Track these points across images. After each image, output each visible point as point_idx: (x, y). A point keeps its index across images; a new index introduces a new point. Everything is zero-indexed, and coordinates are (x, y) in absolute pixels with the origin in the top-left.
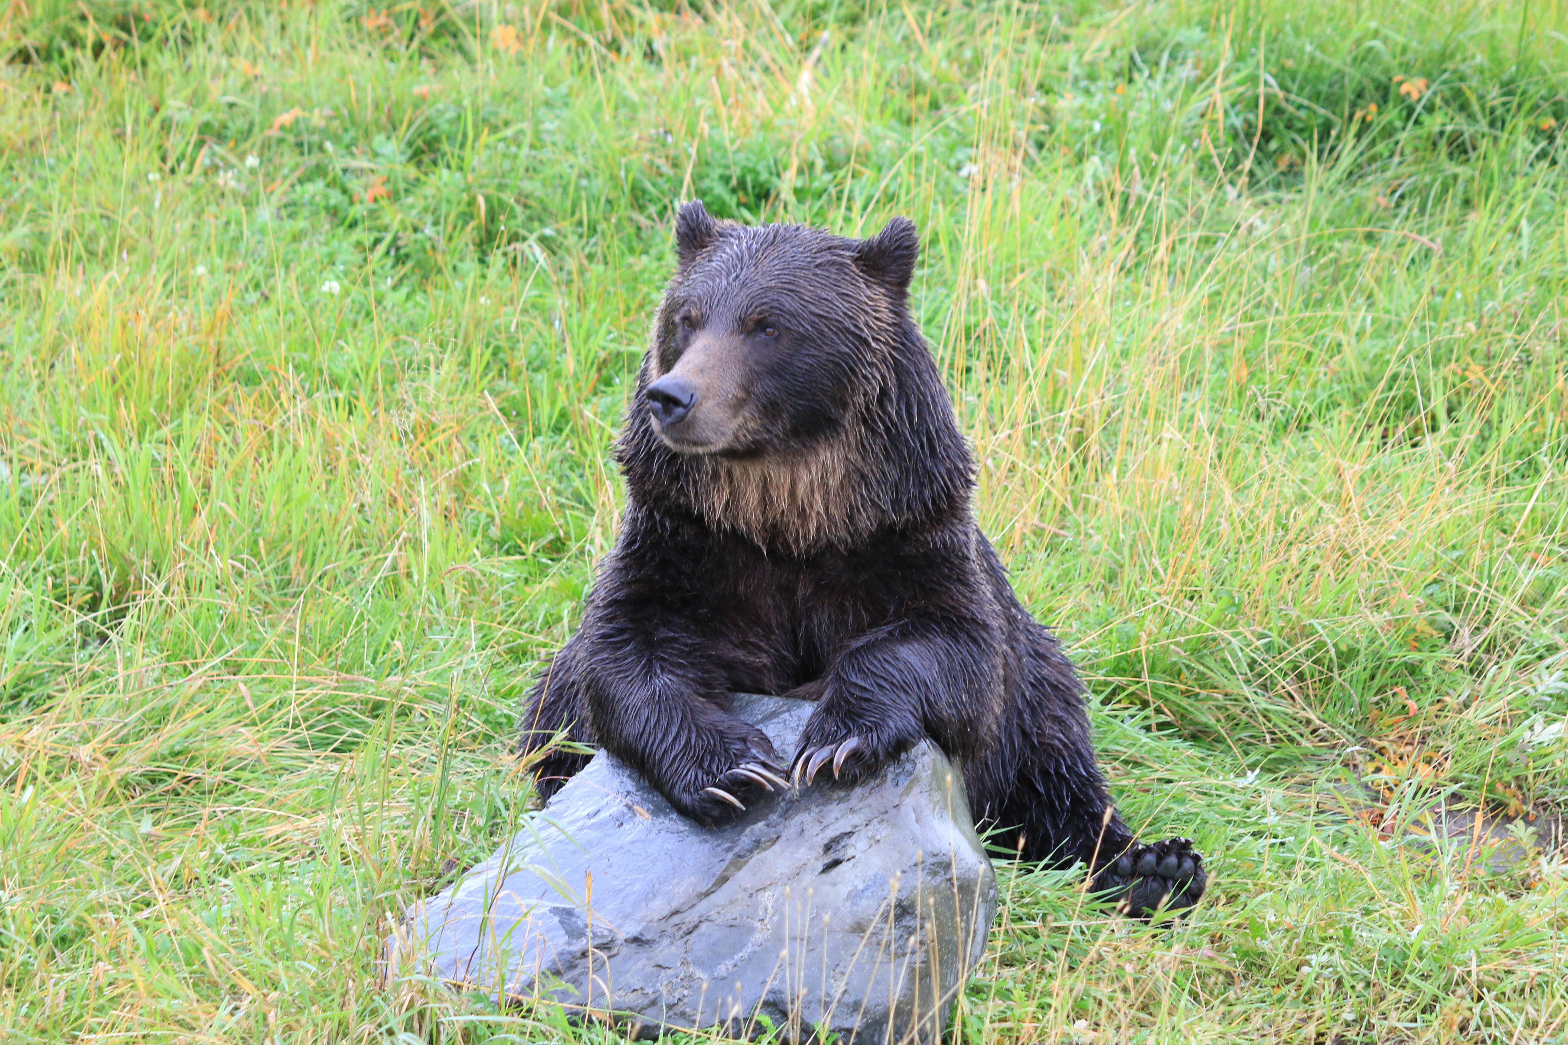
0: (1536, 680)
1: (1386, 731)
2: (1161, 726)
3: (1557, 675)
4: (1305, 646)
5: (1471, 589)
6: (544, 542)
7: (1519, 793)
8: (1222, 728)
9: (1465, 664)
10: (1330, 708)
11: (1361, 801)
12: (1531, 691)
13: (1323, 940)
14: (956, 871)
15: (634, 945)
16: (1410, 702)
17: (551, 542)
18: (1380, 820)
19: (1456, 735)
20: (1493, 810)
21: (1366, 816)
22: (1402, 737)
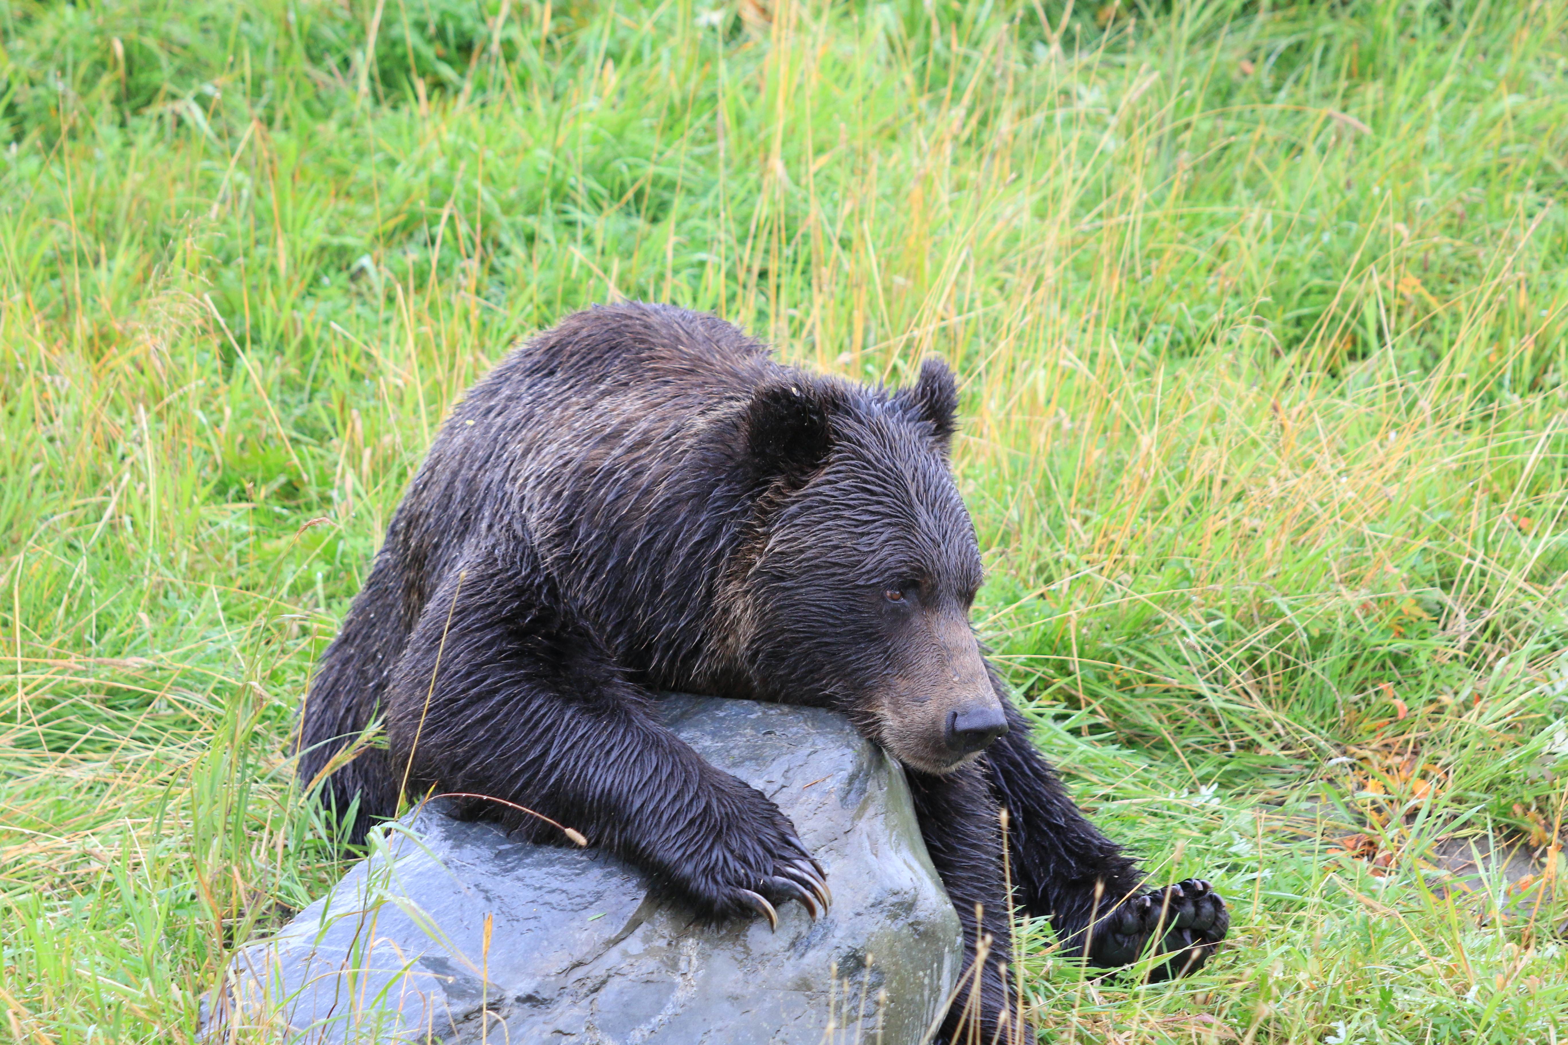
0: (1554, 675)
1: (1367, 737)
2: (1095, 729)
4: (1266, 631)
5: (1466, 561)
6: (275, 485)
7: (1540, 817)
8: (1165, 731)
9: (1462, 654)
10: (1297, 708)
11: (1345, 825)
12: (1548, 690)
13: (1350, 1002)
14: (921, 913)
15: (527, 1006)
16: (1399, 702)
17: (283, 486)
18: (1370, 849)
19: (1457, 744)
20: (1508, 837)
21: (1352, 844)
22: (1386, 745)
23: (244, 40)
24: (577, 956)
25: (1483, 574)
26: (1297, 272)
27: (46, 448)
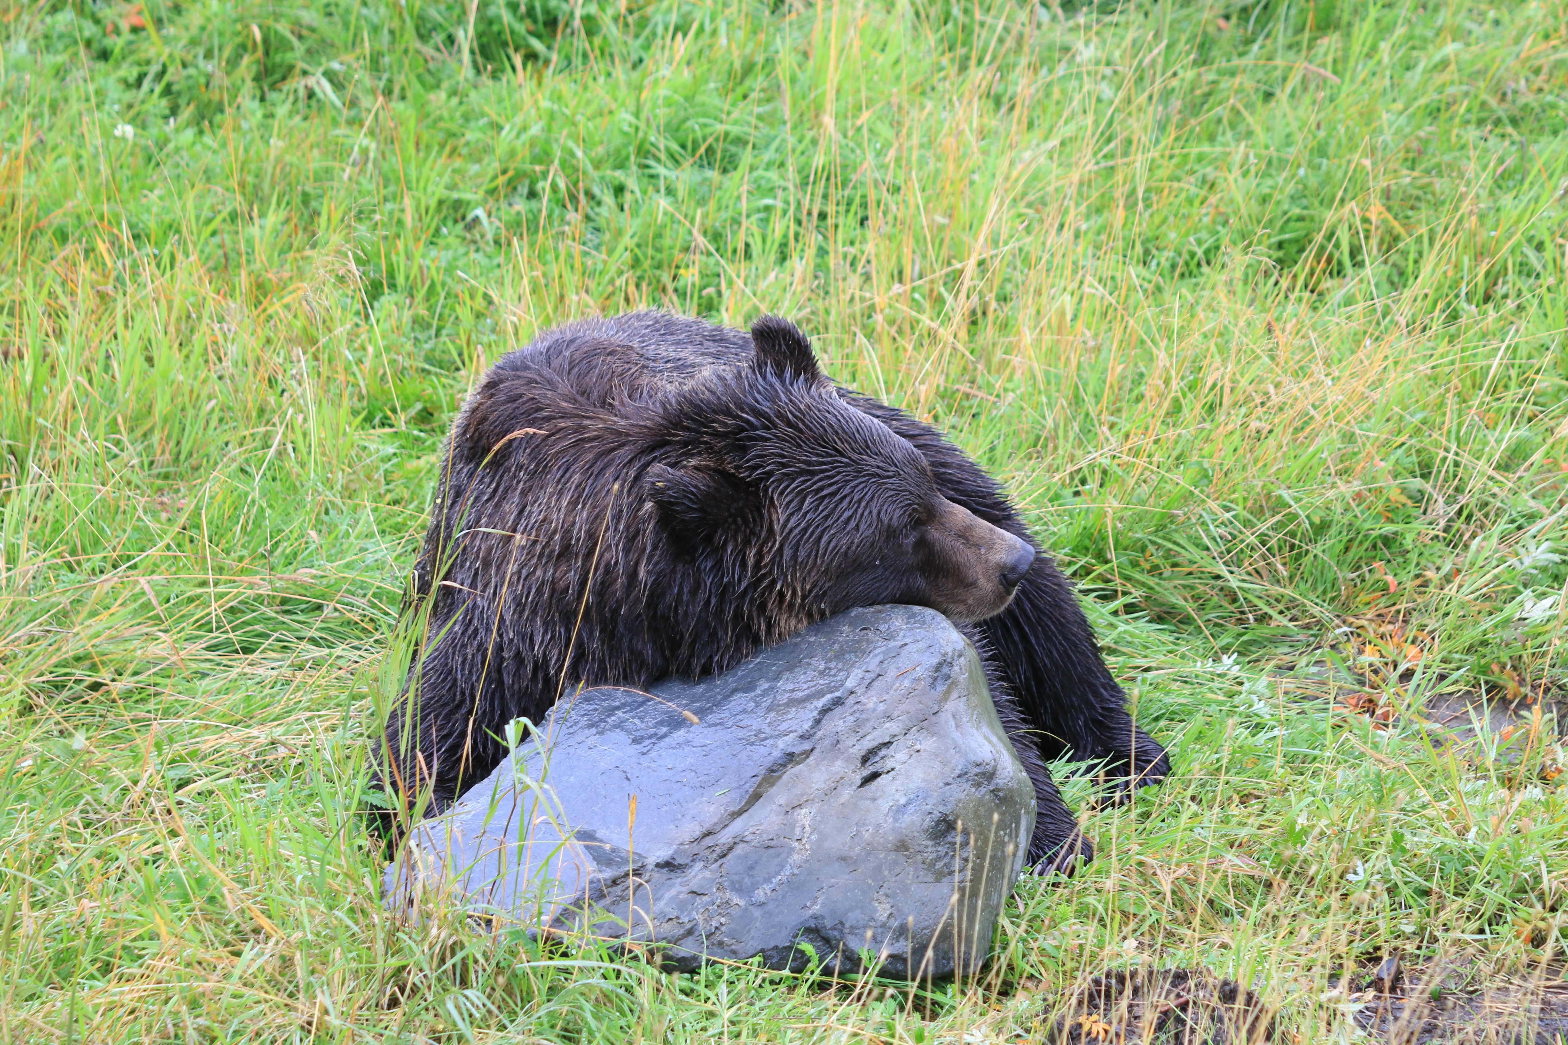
0: (1522, 551)
1: (1363, 609)
2: (1130, 608)
3: (1545, 546)
4: (1273, 520)
5: (1442, 453)
6: (413, 412)
7: (1515, 674)
8: (1190, 608)
9: (1441, 534)
10: (1302, 585)
11: (1348, 686)
12: (1517, 564)
13: (1367, 845)
14: (1000, 781)
15: (665, 870)
16: (1389, 578)
17: (420, 412)
18: (1370, 707)
19: (1441, 613)
20: (1487, 692)
21: (1354, 702)
22: (1379, 615)
23: (363, 23)
24: (707, 826)
25: (1457, 464)
26: (1278, 203)
27: (218, 386)
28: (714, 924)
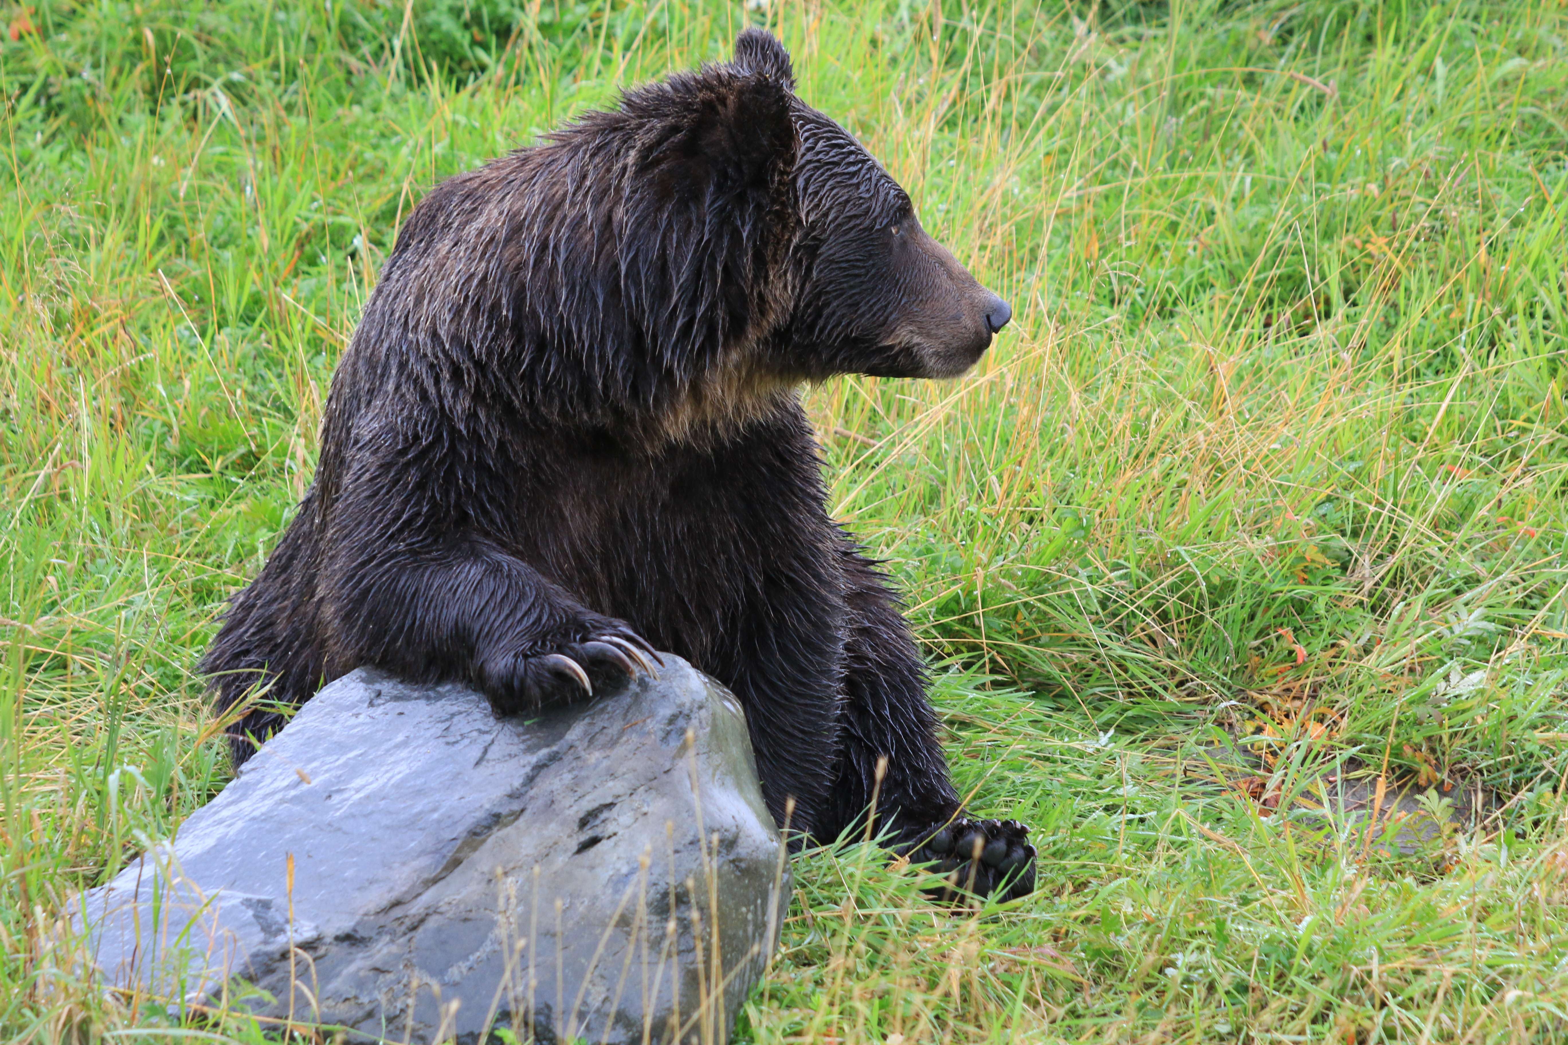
0: (1452, 619)
1: (1269, 682)
3: (1477, 613)
4: (1169, 578)
5: (1372, 508)
6: (233, 456)
7: (1432, 758)
8: (1067, 681)
9: (1365, 599)
10: (1201, 654)
11: (1238, 768)
12: (1447, 633)
13: (1189, 935)
14: (742, 850)
15: (346, 944)
16: (1299, 647)
17: (243, 457)
19: (1355, 686)
20: (1399, 778)
22: (1288, 690)
23: (280, 30)
24: (396, 894)
28: (399, 1005)
